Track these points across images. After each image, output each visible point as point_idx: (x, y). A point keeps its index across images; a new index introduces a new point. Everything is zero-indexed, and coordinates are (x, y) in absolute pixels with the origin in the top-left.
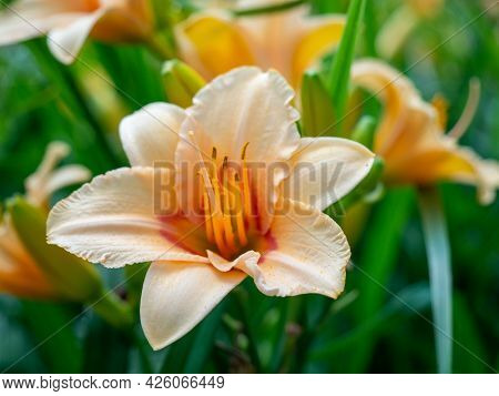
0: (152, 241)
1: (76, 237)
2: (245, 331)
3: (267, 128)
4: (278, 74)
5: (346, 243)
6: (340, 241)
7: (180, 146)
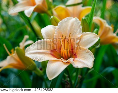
0: (49, 56)
1: (32, 55)
2: (69, 77)
3: (75, 30)
4: (77, 18)
5: (93, 56)
6: (92, 56)
7: (55, 34)
